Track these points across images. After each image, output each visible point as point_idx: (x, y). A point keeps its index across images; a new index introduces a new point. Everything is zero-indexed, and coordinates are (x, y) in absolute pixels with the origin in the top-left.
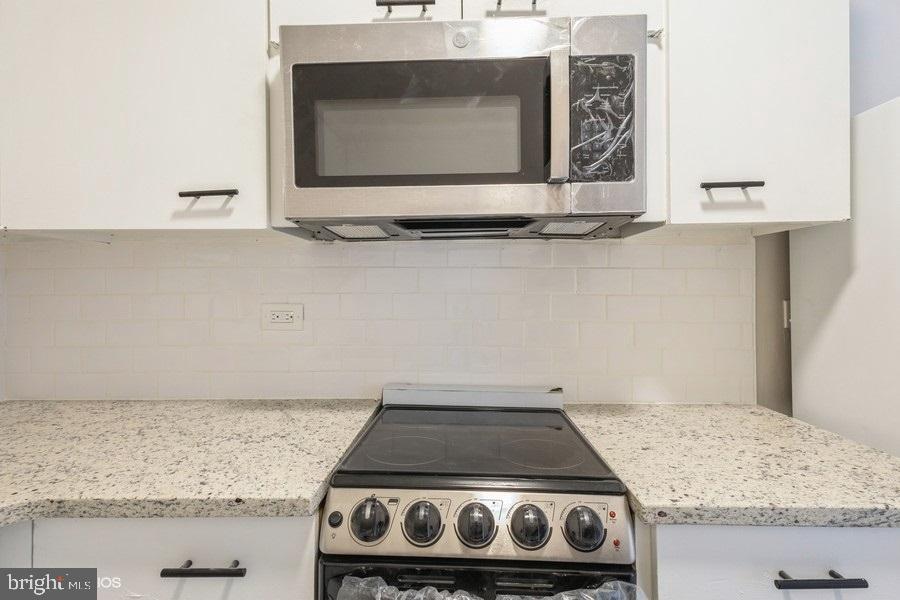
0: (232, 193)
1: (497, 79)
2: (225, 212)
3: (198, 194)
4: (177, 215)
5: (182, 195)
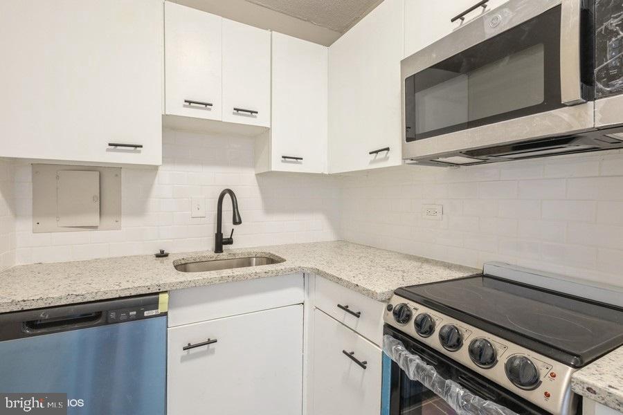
0: (388, 149)
1: (523, 38)
2: (386, 159)
3: (377, 152)
4: (372, 162)
5: (370, 153)
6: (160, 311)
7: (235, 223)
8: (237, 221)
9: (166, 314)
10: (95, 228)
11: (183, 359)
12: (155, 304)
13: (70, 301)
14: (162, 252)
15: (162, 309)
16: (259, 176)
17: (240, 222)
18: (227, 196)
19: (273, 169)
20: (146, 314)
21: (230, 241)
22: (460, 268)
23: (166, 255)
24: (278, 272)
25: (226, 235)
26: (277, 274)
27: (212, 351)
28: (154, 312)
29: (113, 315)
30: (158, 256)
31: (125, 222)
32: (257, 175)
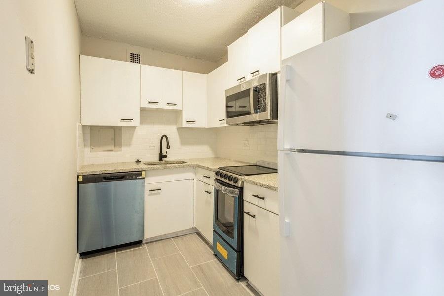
0: (224, 120)
2: (224, 123)
3: (221, 121)
4: (220, 124)
5: (219, 121)
6: (142, 177)
7: (168, 148)
8: (168, 147)
9: (144, 178)
10: (112, 151)
11: (150, 195)
12: (140, 175)
13: (115, 172)
14: (138, 160)
15: (143, 176)
16: (178, 129)
17: (169, 148)
18: (164, 137)
19: (183, 127)
20: (138, 177)
21: (165, 157)
22: (243, 162)
23: (140, 162)
24: (183, 166)
25: (164, 154)
26: (183, 167)
27: (159, 194)
28: (140, 177)
29: (128, 177)
30: (136, 162)
31: (123, 148)
32: (177, 128)
